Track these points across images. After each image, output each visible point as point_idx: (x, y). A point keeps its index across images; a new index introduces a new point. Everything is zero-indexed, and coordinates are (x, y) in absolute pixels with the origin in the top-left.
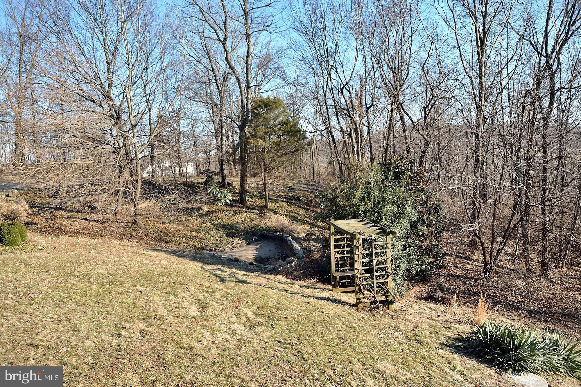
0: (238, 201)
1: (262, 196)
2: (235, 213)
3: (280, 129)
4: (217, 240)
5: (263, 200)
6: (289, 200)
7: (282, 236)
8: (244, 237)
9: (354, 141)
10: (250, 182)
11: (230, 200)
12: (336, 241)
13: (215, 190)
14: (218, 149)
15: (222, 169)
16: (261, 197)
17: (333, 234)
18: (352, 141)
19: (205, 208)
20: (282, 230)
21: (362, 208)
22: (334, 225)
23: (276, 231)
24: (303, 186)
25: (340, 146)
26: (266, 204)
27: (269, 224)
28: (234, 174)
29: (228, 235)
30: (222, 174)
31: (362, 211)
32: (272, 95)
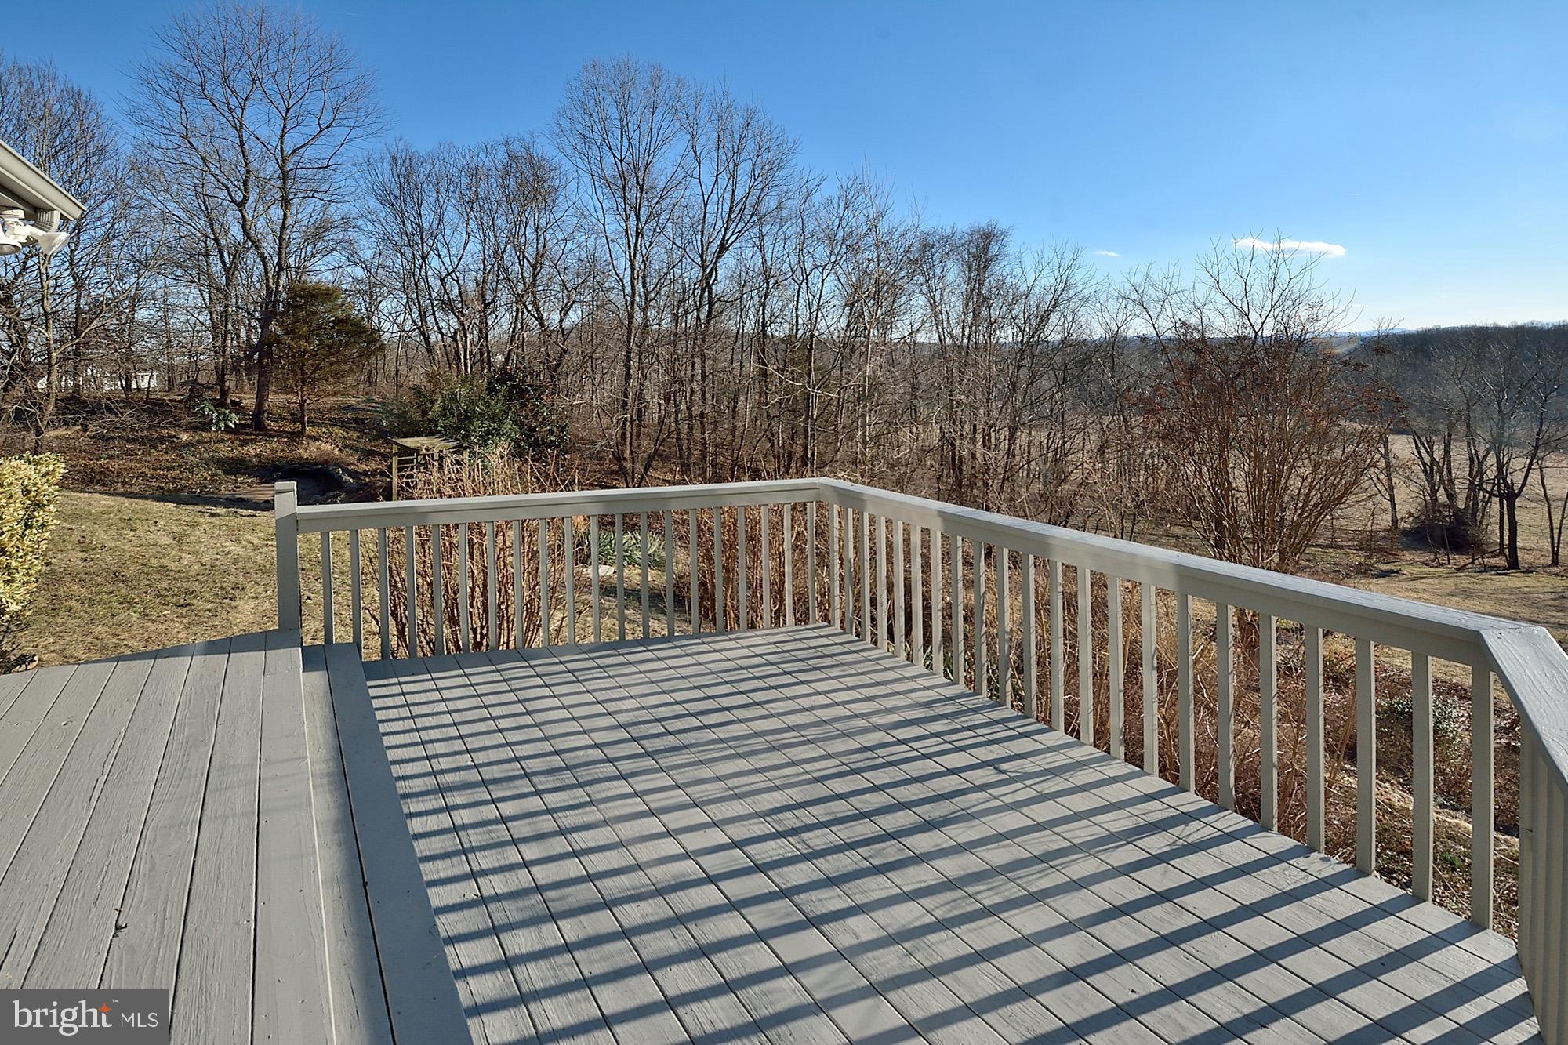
0: (250, 426)
1: (294, 419)
2: (244, 443)
3: (333, 328)
4: (206, 479)
5: (298, 425)
6: (343, 424)
7: (327, 468)
8: (257, 474)
9: (460, 346)
10: (275, 399)
11: (235, 423)
12: (400, 462)
13: (206, 410)
14: (216, 352)
15: (221, 380)
16: (294, 421)
17: (396, 454)
18: (457, 346)
19: (185, 437)
20: (327, 462)
21: (441, 422)
22: (397, 444)
23: (316, 464)
24: (374, 404)
25: (439, 353)
26: (304, 428)
27: (305, 454)
28: (247, 388)
29: (226, 472)
30: (222, 387)
31: (441, 426)
32: (327, 278)
